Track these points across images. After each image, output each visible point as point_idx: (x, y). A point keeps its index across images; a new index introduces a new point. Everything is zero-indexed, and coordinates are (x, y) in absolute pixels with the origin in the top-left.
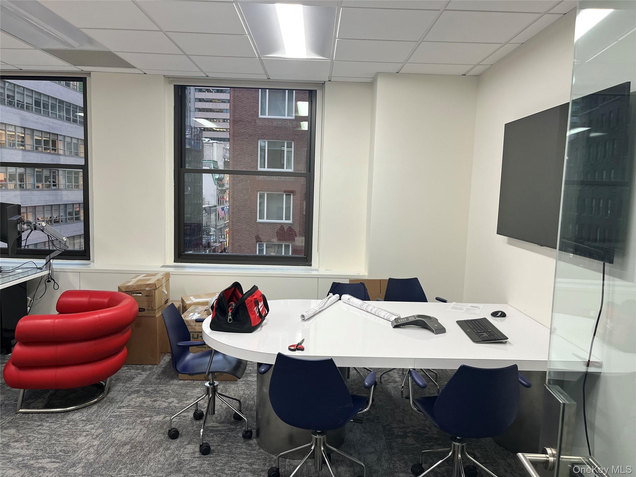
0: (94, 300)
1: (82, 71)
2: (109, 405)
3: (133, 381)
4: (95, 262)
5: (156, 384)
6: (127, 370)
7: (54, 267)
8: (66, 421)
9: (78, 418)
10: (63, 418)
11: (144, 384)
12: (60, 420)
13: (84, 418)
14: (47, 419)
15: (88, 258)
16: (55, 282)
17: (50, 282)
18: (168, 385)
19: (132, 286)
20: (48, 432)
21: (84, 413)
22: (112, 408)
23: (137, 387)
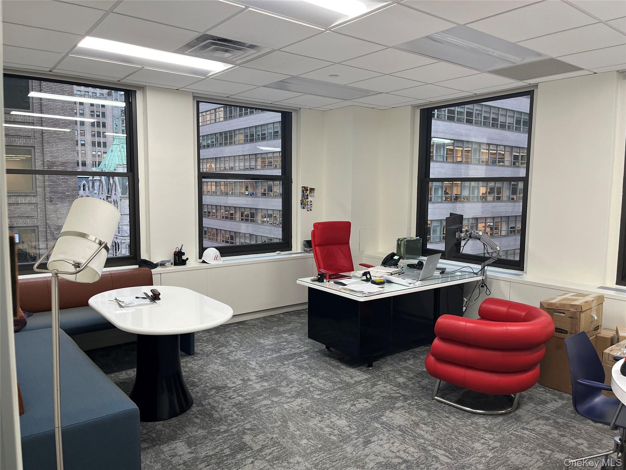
0: (513, 311)
1: (530, 84)
2: (513, 422)
3: (546, 405)
4: (527, 273)
5: (569, 418)
6: (543, 391)
7: (488, 273)
8: (470, 421)
9: (481, 423)
10: (469, 418)
11: (556, 413)
12: (465, 419)
13: (486, 426)
14: (455, 414)
15: (522, 269)
16: (487, 288)
17: (484, 287)
18: (583, 423)
19: (555, 304)
20: (451, 426)
21: (489, 421)
22: (516, 426)
23: (548, 414)
